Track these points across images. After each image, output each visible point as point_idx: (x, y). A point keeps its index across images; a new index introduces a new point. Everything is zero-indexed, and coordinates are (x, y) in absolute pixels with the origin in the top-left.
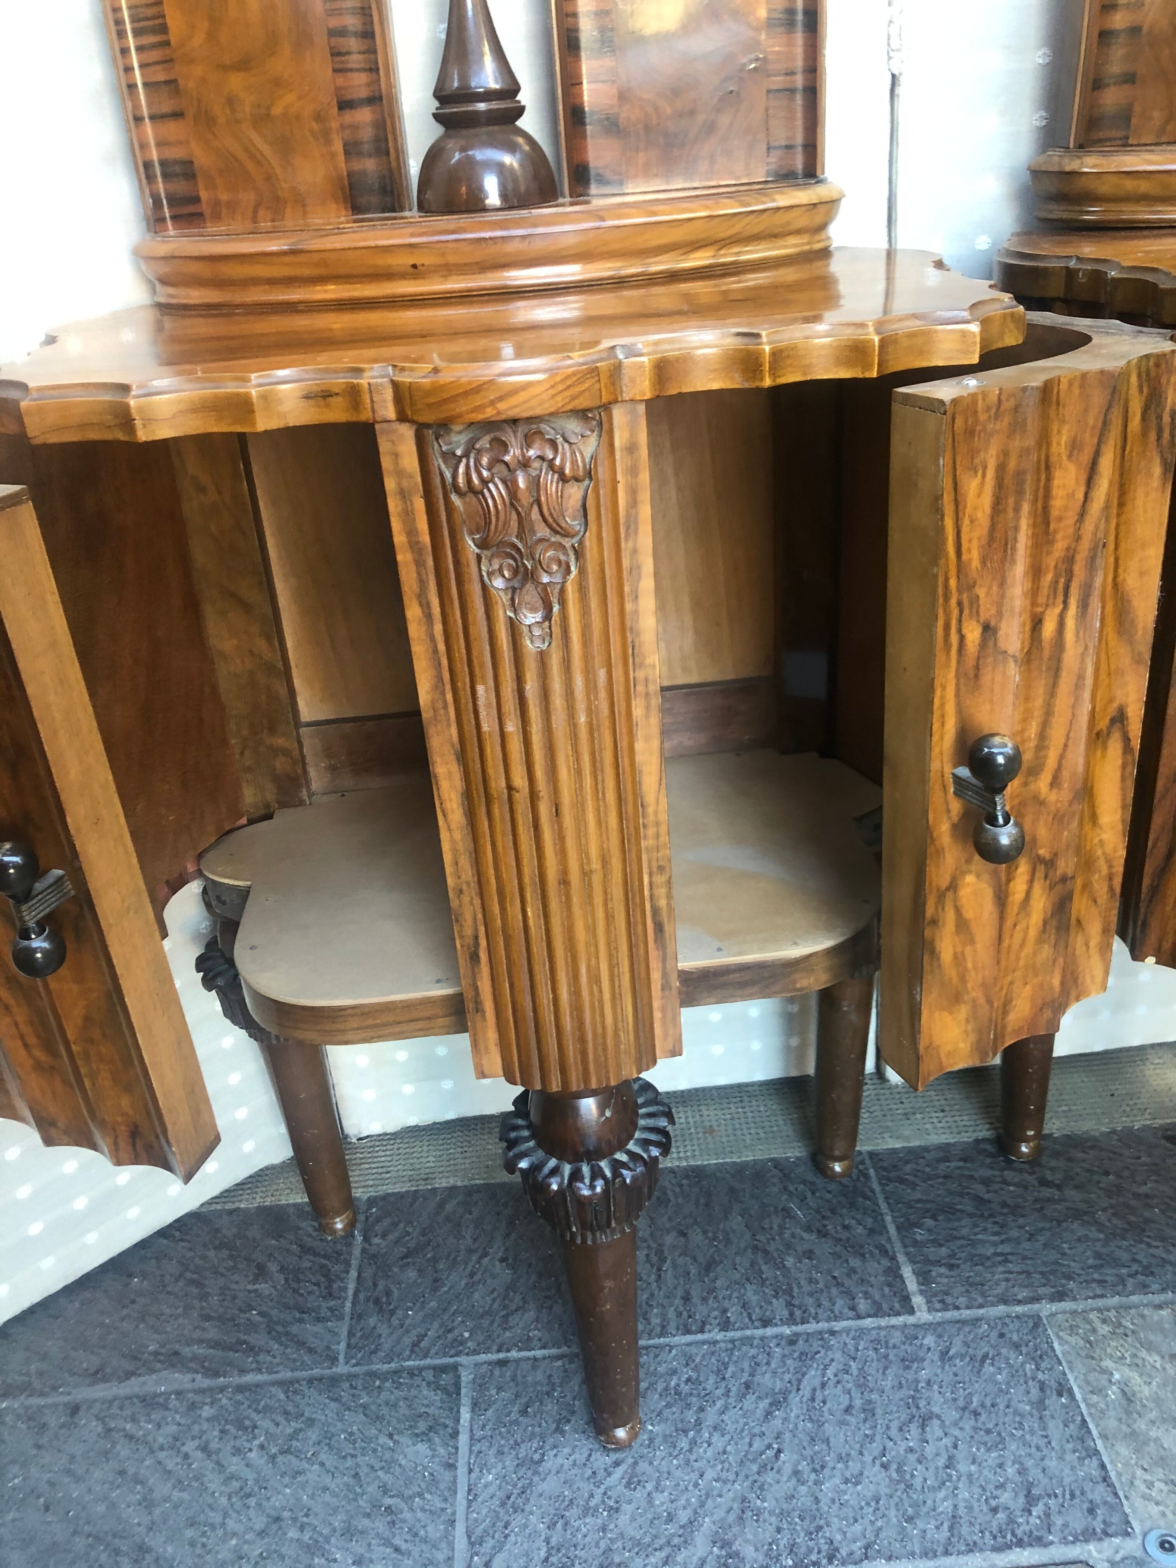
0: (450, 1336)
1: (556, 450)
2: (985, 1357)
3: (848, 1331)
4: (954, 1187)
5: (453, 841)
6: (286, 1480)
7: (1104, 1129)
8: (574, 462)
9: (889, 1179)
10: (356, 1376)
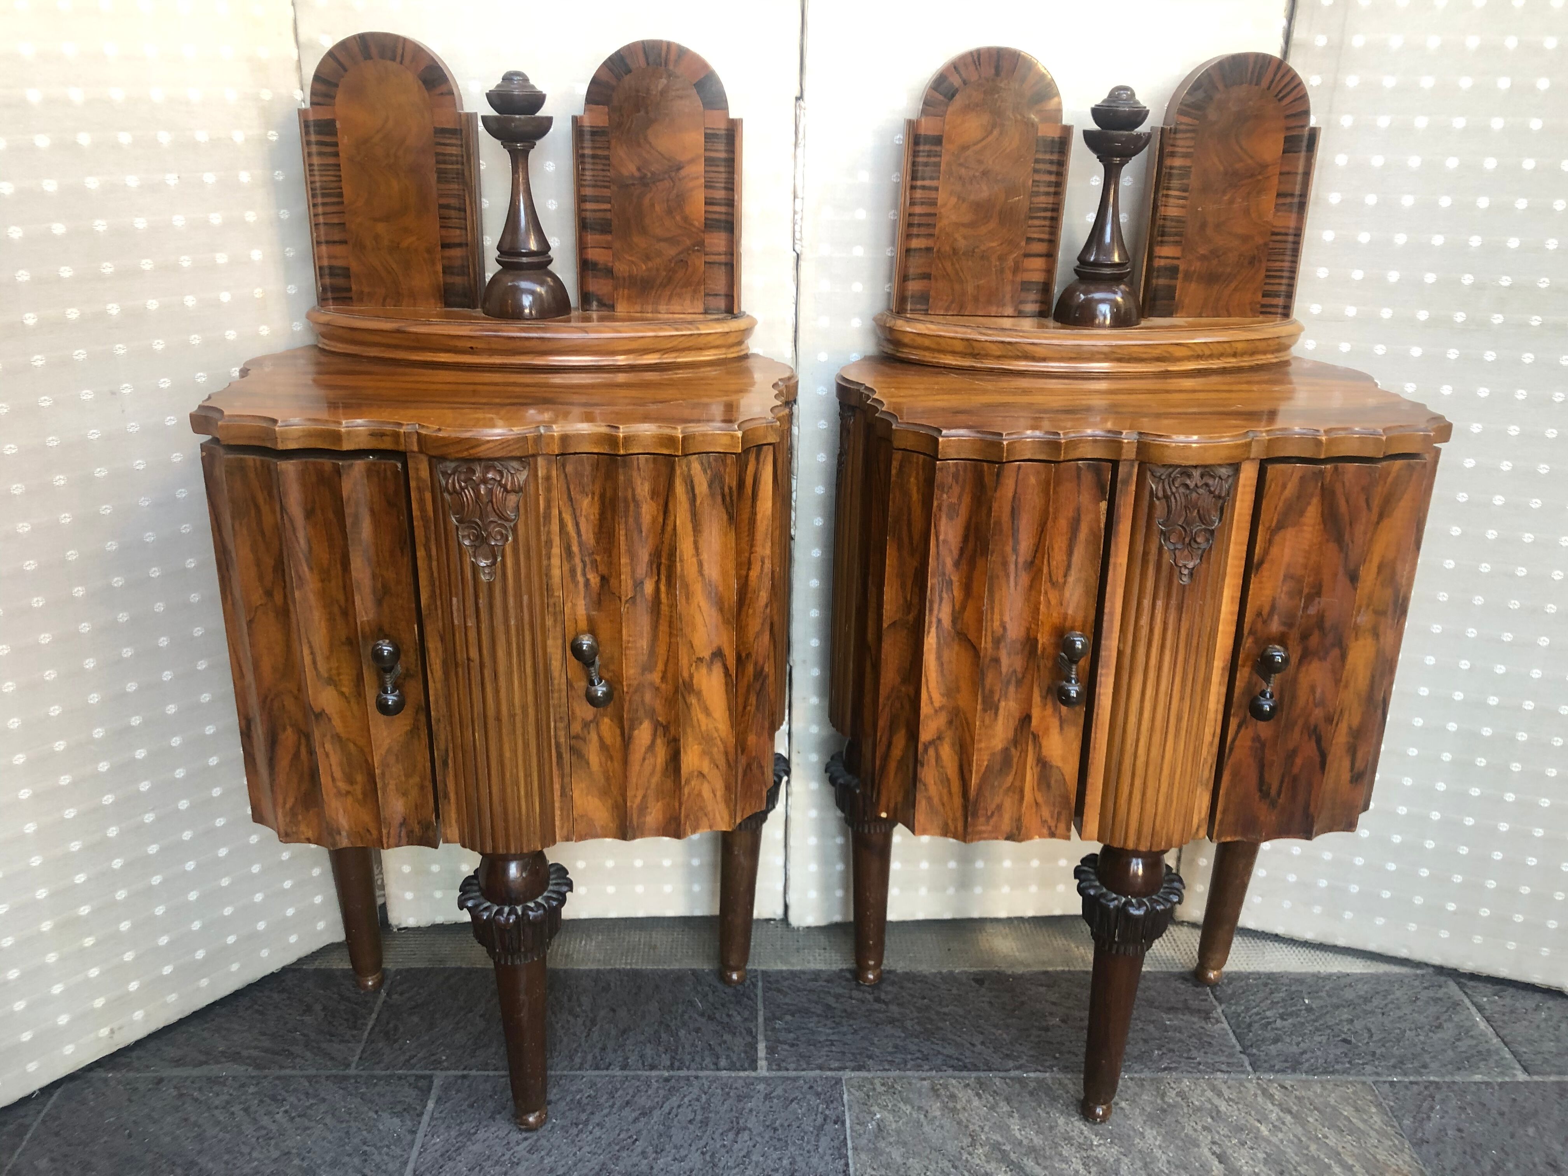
0: (433, 1058)
1: (502, 476)
2: (796, 1098)
3: (707, 1078)
4: (814, 997)
5: (436, 689)
6: (299, 1132)
7: (933, 971)
8: (513, 482)
9: (770, 989)
10: (361, 1076)
